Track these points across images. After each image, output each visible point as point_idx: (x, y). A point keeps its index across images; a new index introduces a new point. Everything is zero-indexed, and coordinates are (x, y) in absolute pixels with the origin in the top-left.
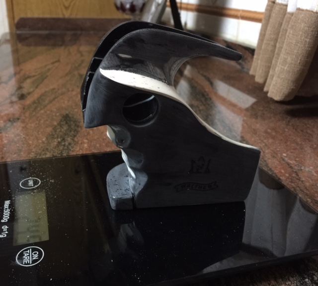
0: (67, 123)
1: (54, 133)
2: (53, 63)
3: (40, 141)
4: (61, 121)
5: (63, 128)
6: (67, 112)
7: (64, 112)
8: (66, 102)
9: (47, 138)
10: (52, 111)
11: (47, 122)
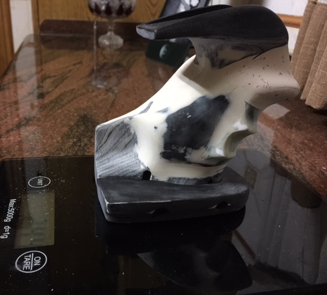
0: (84, 124)
1: (70, 133)
2: (74, 65)
3: (55, 141)
4: (78, 121)
5: (80, 128)
6: (85, 113)
7: (82, 113)
8: (85, 103)
9: (62, 138)
10: (69, 111)
11: (64, 122)
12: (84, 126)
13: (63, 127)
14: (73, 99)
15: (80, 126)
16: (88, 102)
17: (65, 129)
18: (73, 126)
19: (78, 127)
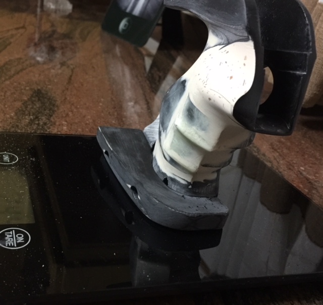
0: (39, 100)
1: (24, 109)
2: (17, 29)
3: (8, 116)
4: (32, 96)
5: (35, 105)
6: (39, 88)
7: (36, 87)
8: (37, 76)
9: (16, 114)
10: (19, 84)
11: (15, 96)
12: (40, 102)
13: (15, 101)
14: (22, 70)
15: (34, 102)
16: (40, 75)
17: (18, 104)
18: (26, 102)
19: (33, 103)
